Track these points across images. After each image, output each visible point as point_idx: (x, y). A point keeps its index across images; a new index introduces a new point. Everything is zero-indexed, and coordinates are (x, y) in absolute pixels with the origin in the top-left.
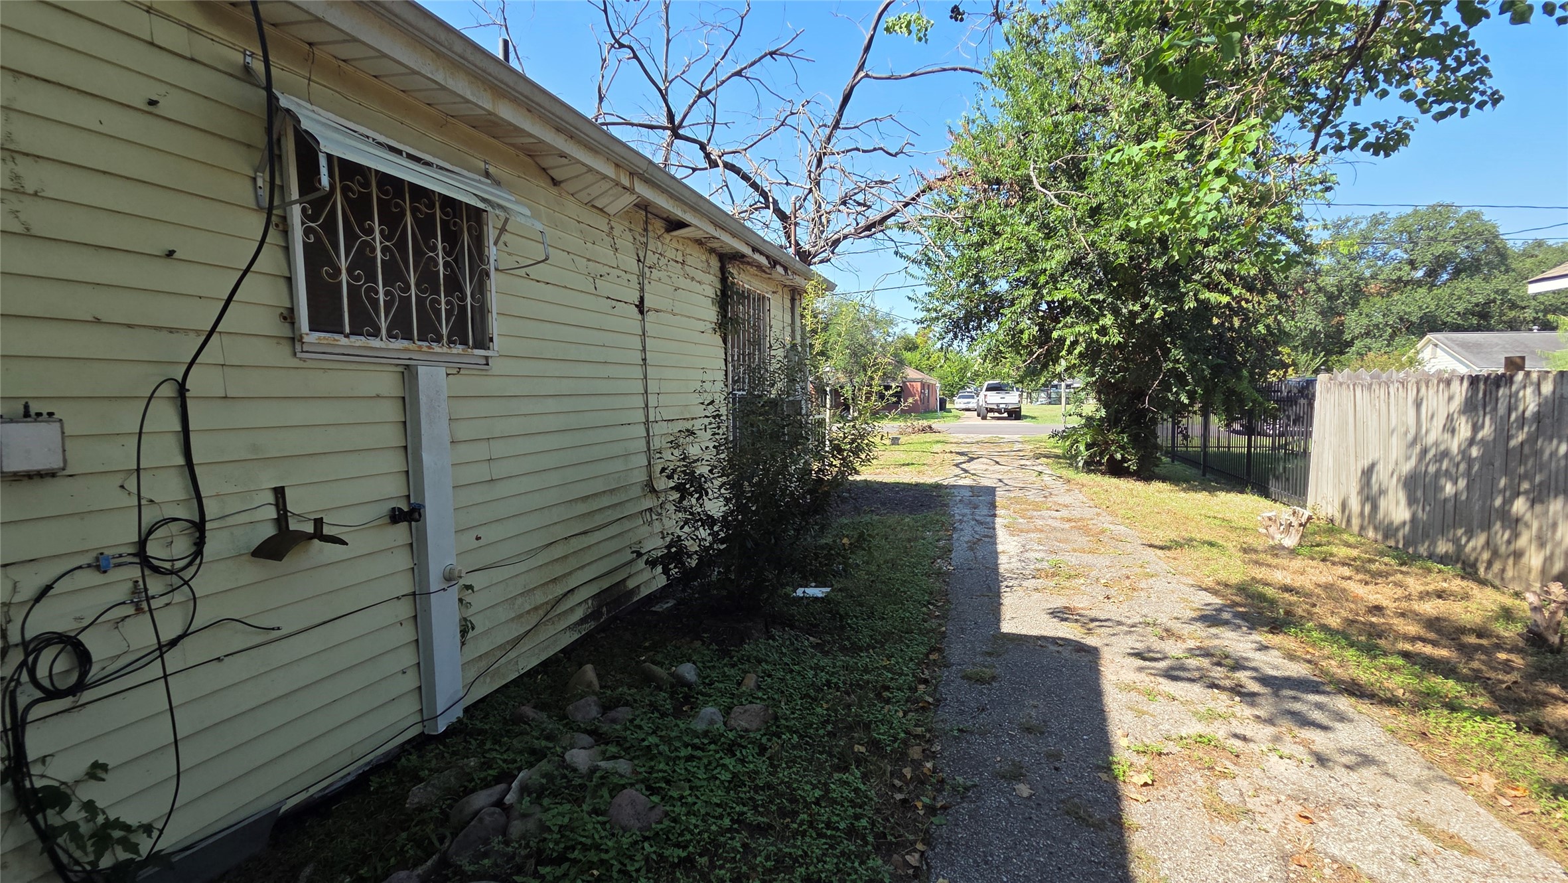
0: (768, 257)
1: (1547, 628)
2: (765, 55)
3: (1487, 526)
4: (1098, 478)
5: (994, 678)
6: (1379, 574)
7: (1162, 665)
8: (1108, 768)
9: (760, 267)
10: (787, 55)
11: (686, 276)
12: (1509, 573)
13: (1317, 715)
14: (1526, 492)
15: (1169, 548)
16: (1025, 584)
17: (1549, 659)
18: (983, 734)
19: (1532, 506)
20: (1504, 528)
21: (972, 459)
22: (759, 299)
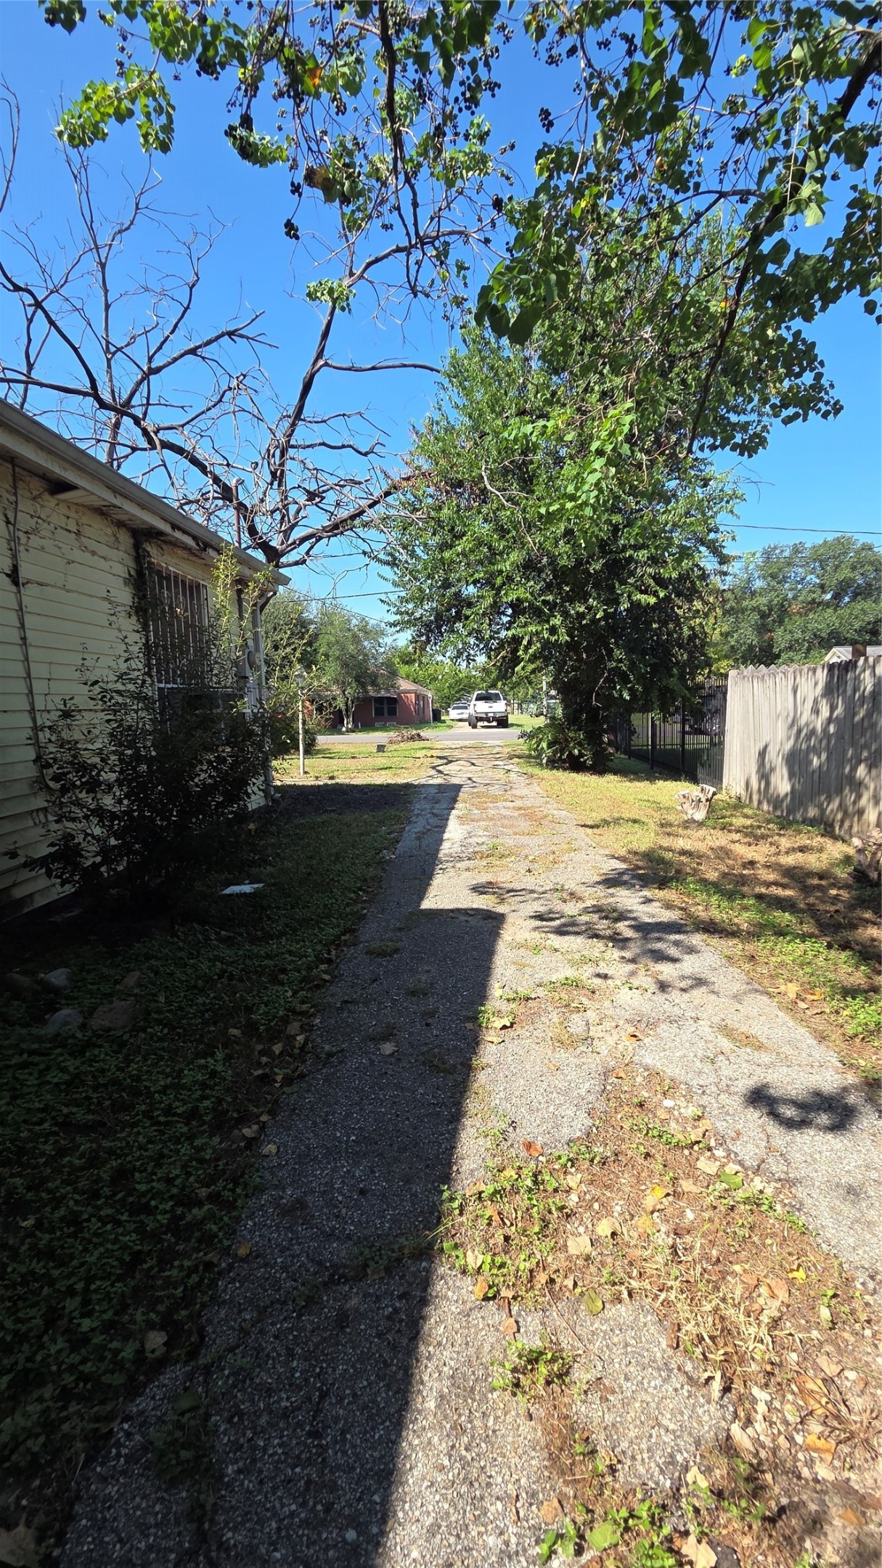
0: (195, 538)
1: (870, 866)
2: (222, 335)
3: (840, 791)
4: (560, 774)
5: (396, 951)
6: (764, 837)
7: (557, 923)
8: (474, 1019)
9: (186, 548)
10: (248, 338)
11: (85, 549)
12: (855, 829)
13: (673, 952)
14: (866, 759)
15: (597, 826)
16: (458, 865)
17: (868, 891)
18: (366, 1003)
19: (870, 771)
20: (851, 792)
21: (450, 762)
22: (191, 587)
